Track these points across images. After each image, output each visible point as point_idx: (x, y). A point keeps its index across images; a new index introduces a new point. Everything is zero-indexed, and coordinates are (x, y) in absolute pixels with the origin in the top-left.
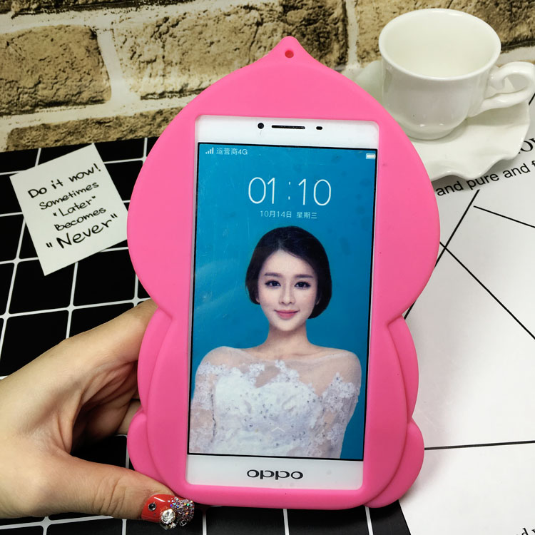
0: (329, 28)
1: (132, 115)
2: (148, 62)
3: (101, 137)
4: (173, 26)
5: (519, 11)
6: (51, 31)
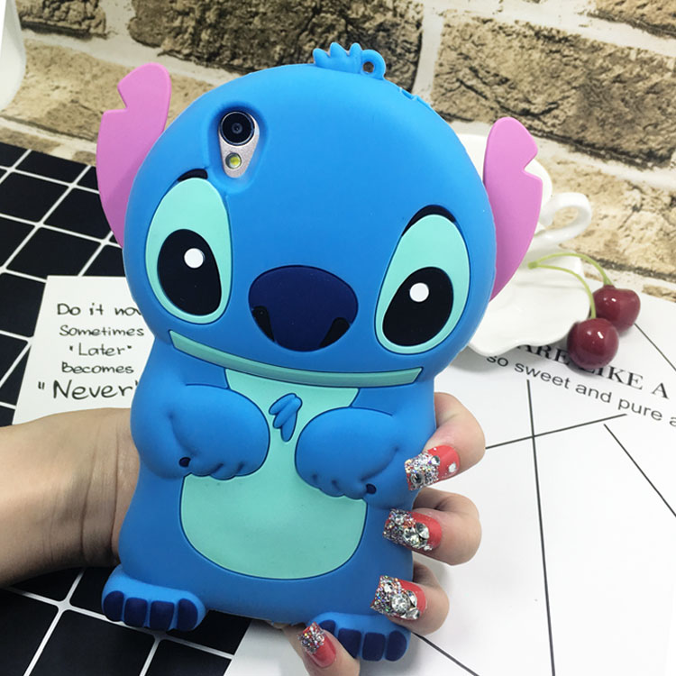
6: (190, 84)
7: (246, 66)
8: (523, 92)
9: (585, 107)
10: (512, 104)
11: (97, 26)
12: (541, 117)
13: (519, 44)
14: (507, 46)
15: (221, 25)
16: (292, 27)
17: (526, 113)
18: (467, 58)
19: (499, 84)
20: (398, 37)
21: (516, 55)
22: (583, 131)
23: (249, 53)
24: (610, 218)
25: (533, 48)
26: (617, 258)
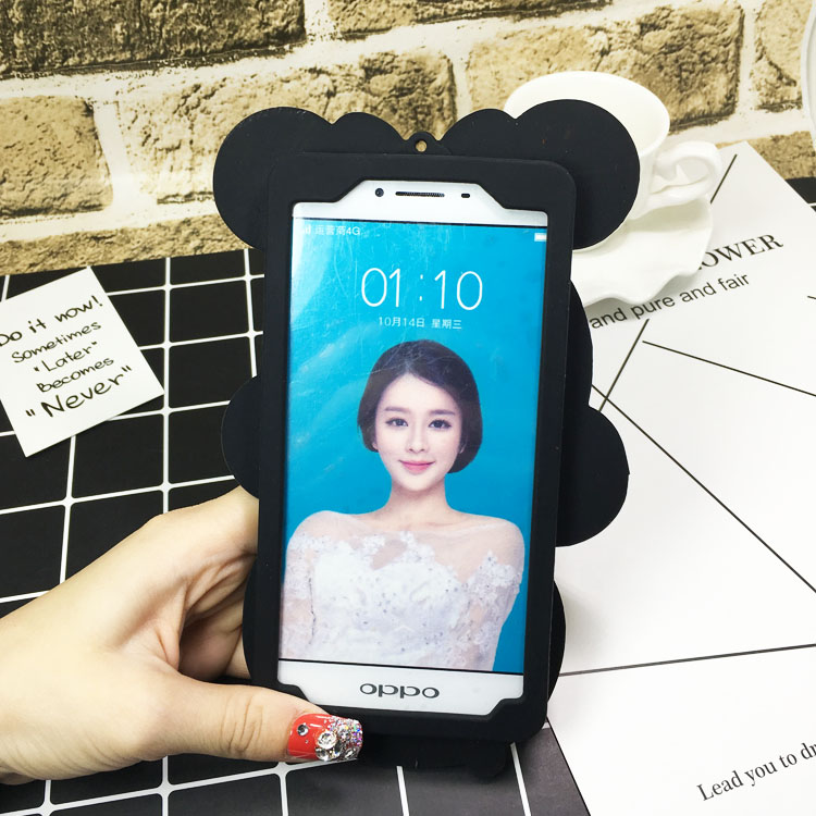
0: (430, 100)
1: (145, 226)
2: (168, 150)
3: (100, 258)
4: (206, 97)
5: (691, 76)
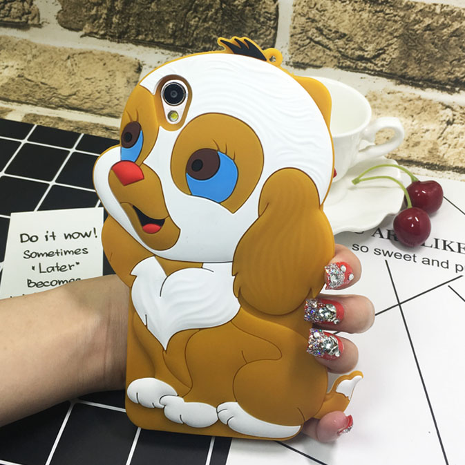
6: (107, 56)
7: (148, 39)
8: (357, 43)
9: (405, 50)
10: (350, 52)
11: (33, 19)
12: (373, 60)
13: (352, 8)
14: (343, 10)
15: (127, 11)
16: (181, 8)
17: (361, 58)
18: (313, 21)
19: (339, 39)
20: (261, 10)
21: (350, 16)
22: (405, 68)
23: (150, 30)
24: (431, 131)
25: (363, 10)
26: (439, 161)
